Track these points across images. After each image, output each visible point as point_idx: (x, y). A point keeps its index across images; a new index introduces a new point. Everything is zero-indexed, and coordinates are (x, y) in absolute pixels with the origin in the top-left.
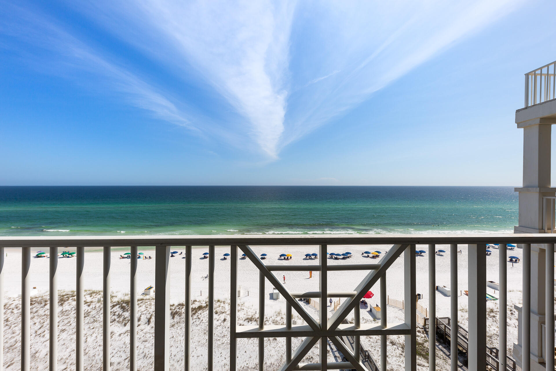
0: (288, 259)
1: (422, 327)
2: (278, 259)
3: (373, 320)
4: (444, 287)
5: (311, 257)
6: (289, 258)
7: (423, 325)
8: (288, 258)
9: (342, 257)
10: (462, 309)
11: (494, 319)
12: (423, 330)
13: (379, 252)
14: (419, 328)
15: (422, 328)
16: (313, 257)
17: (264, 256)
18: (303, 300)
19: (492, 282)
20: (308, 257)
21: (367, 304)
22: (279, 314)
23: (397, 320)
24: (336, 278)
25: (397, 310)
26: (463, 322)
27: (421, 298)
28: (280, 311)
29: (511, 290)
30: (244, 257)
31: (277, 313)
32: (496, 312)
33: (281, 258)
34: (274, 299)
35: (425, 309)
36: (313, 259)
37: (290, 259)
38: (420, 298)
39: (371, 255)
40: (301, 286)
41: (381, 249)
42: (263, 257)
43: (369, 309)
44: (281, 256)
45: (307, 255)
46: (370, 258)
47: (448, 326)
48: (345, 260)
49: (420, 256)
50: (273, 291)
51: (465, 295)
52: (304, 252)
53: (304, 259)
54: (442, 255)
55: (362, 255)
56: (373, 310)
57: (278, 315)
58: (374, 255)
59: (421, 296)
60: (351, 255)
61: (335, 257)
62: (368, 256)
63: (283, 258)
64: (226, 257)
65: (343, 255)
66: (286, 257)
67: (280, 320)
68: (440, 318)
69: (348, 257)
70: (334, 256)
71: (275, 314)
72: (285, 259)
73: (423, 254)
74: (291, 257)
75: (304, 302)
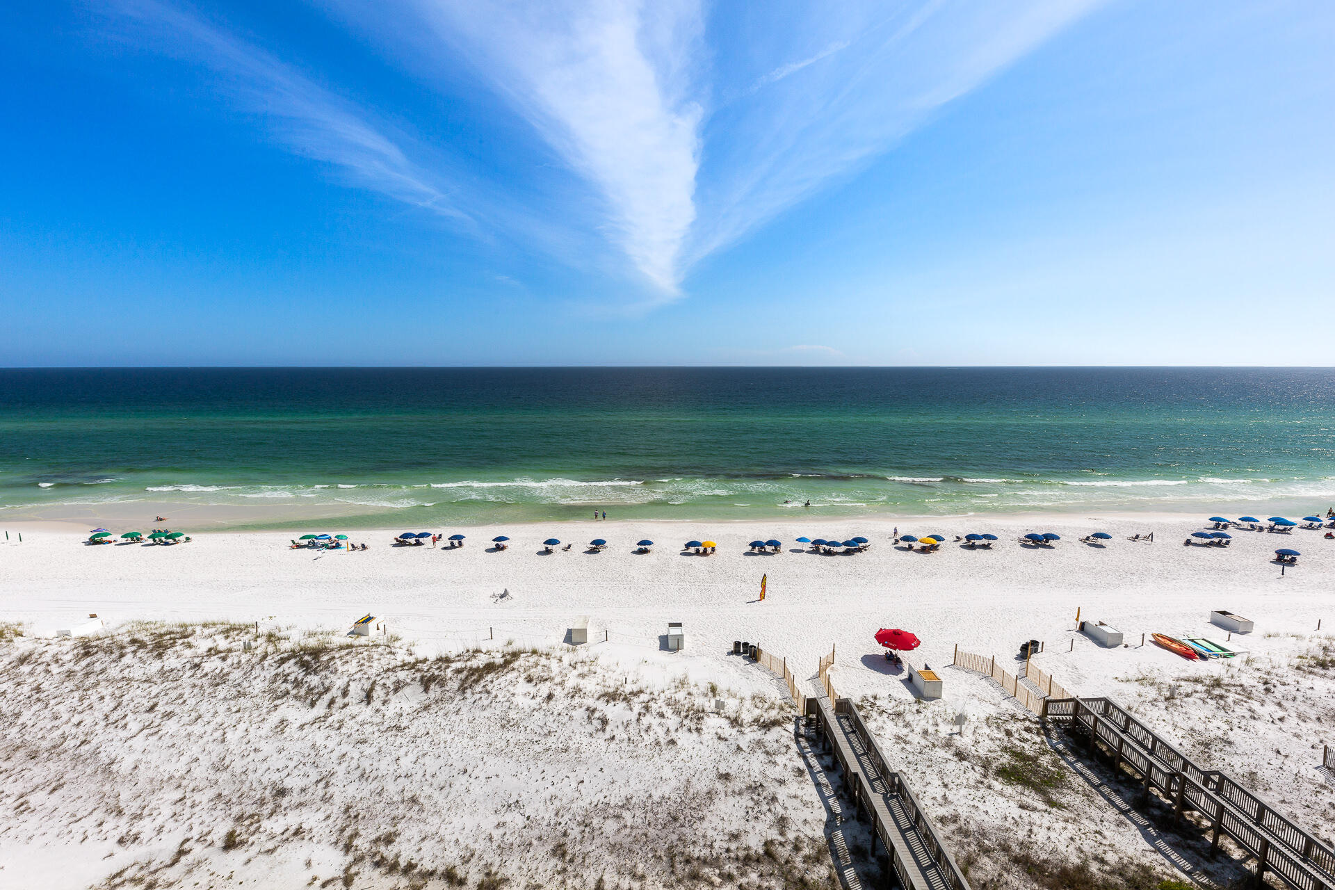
0: (705, 553)
1: (1037, 719)
2: (681, 554)
3: (916, 702)
4: (1102, 624)
5: (763, 550)
6: (709, 550)
7: (1038, 714)
8: (705, 550)
9: (843, 548)
10: (1141, 677)
11: (1222, 702)
12: (1038, 726)
13: (938, 538)
14: (1030, 721)
15: (1037, 723)
16: (769, 549)
17: (646, 547)
18: (742, 651)
19: (1224, 613)
20: (757, 548)
21: (901, 662)
22: (683, 683)
23: (975, 701)
24: (826, 601)
25: (975, 678)
26: (1141, 709)
27: (1040, 650)
28: (686, 677)
29: (1272, 633)
30: (595, 548)
31: (679, 681)
32: (1227, 685)
33: (689, 551)
34: (670, 650)
35: (1047, 677)
36: (770, 554)
37: (711, 553)
38: (1036, 651)
39: (917, 545)
40: (738, 618)
41: (944, 531)
42: (643, 547)
43: (905, 675)
44: (688, 545)
45: (754, 545)
46: (917, 551)
47: (1103, 719)
48: (852, 557)
49: (1044, 546)
50: (669, 631)
51: (1152, 645)
52: (745, 537)
53: (746, 554)
54: (1101, 546)
55: (895, 544)
56: (915, 678)
57: (680, 686)
58: (927, 545)
59: (1040, 646)
60: (867, 544)
61: (824, 549)
62: (910, 548)
63: (692, 550)
64: (550, 547)
65: (846, 543)
66: (701, 549)
67: (686, 698)
68: (1083, 700)
69: (860, 550)
70: (824, 546)
71: (673, 684)
72: (698, 553)
73: (1051, 542)
74: (713, 550)
75: (744, 658)
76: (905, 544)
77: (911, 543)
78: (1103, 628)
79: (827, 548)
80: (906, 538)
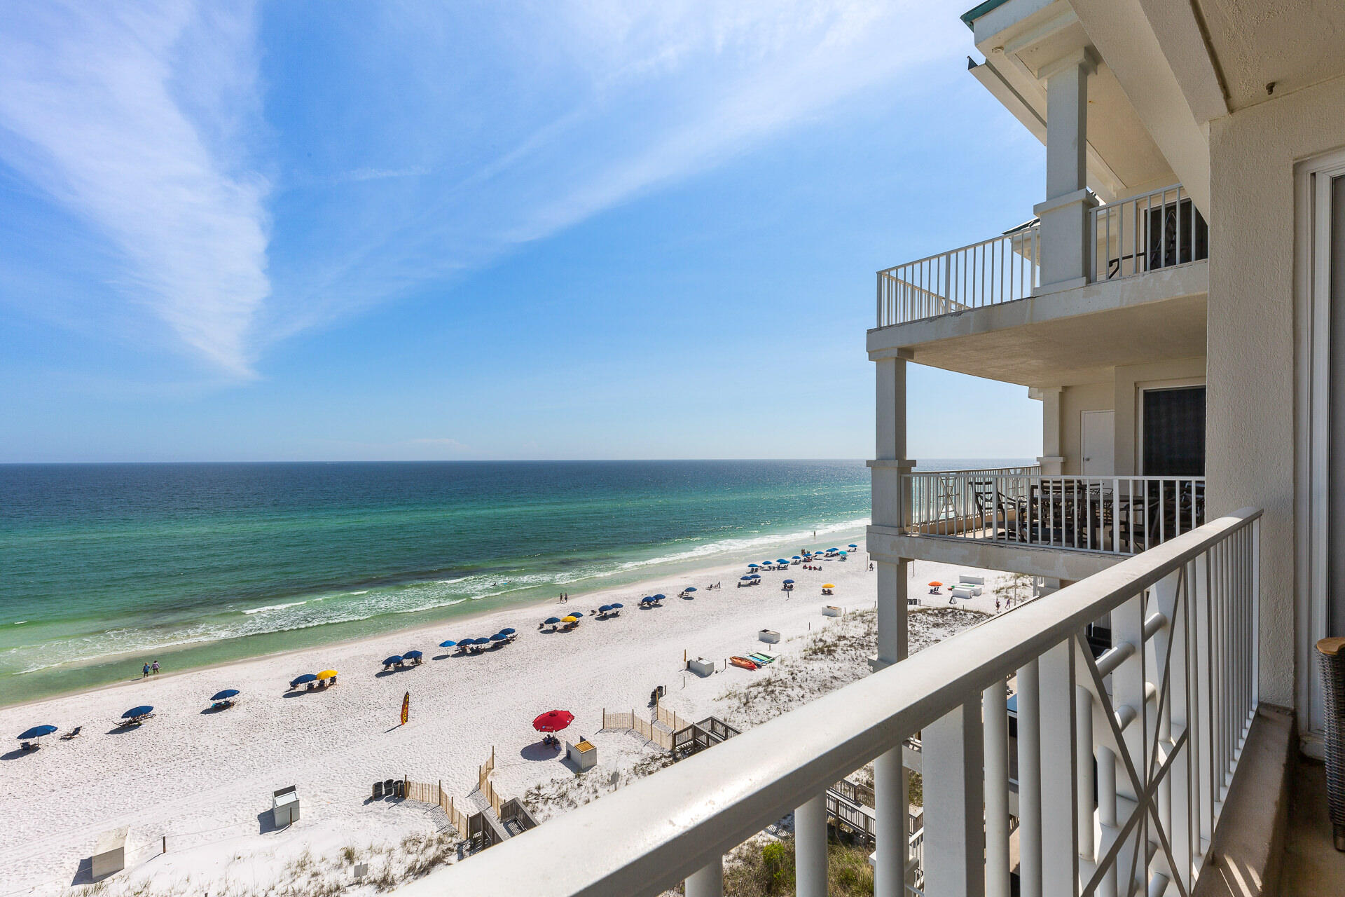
0: (322, 687)
1: (670, 753)
2: (284, 696)
3: (576, 777)
4: (700, 659)
5: (401, 665)
6: (328, 682)
7: (669, 748)
8: (322, 682)
9: (492, 643)
10: (728, 693)
11: (773, 695)
12: (671, 759)
13: (578, 615)
14: (665, 757)
15: (670, 756)
16: (407, 662)
17: (228, 699)
18: (384, 793)
19: (765, 631)
20: (392, 665)
21: (559, 743)
22: (302, 865)
23: (624, 756)
24: (479, 703)
25: (621, 734)
26: (732, 718)
27: (664, 694)
28: (307, 854)
29: (790, 638)
30: (130, 722)
31: (296, 864)
32: (774, 682)
33: (297, 690)
34: (278, 828)
35: (672, 714)
36: (409, 668)
37: (330, 685)
38: (661, 696)
39: (560, 626)
40: (376, 755)
41: (581, 608)
42: (222, 701)
43: (563, 754)
44: (294, 684)
45: (387, 662)
46: (561, 631)
47: (712, 735)
48: (501, 651)
49: (656, 606)
50: (274, 802)
51: (731, 666)
52: (376, 655)
53: (378, 675)
54: (691, 598)
55: (540, 628)
56: (573, 753)
57: (299, 870)
58: (568, 623)
59: (664, 689)
60: (515, 634)
61: (472, 649)
62: (555, 628)
63: (302, 687)
65: (494, 638)
66: (316, 683)
67: (309, 883)
68: (698, 724)
69: (508, 642)
70: (471, 645)
71: (288, 872)
72: (311, 689)
73: (661, 602)
74: (333, 680)
75: (387, 801)
76: (549, 627)
77: (554, 624)
78: (701, 662)
79: (475, 646)
80: (551, 621)
